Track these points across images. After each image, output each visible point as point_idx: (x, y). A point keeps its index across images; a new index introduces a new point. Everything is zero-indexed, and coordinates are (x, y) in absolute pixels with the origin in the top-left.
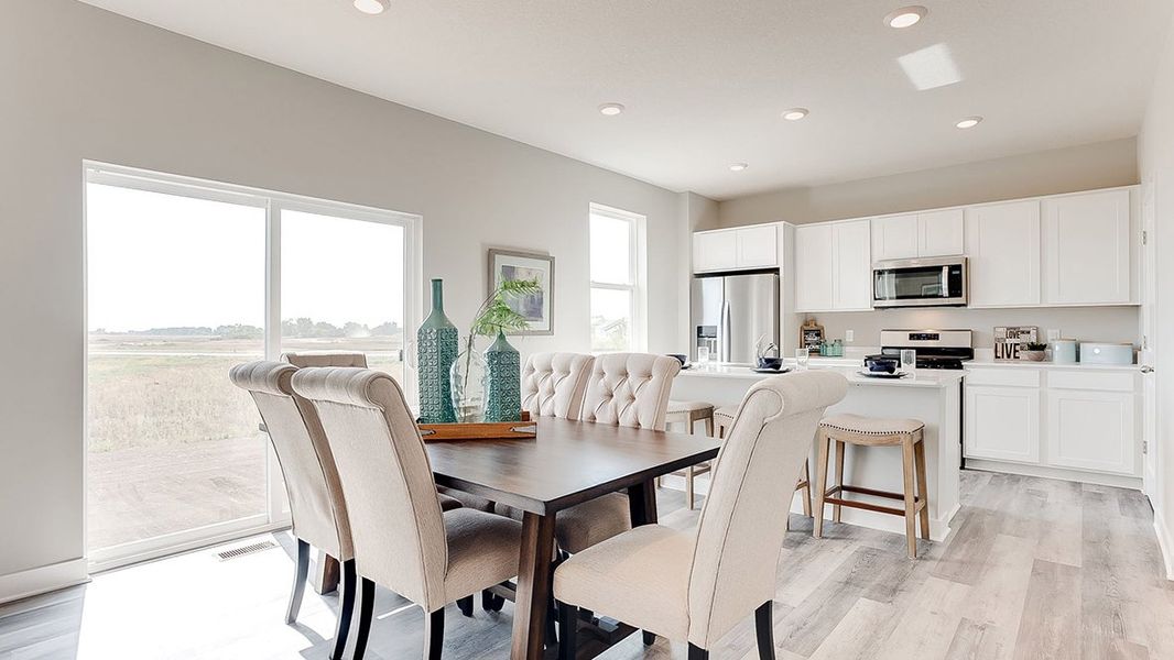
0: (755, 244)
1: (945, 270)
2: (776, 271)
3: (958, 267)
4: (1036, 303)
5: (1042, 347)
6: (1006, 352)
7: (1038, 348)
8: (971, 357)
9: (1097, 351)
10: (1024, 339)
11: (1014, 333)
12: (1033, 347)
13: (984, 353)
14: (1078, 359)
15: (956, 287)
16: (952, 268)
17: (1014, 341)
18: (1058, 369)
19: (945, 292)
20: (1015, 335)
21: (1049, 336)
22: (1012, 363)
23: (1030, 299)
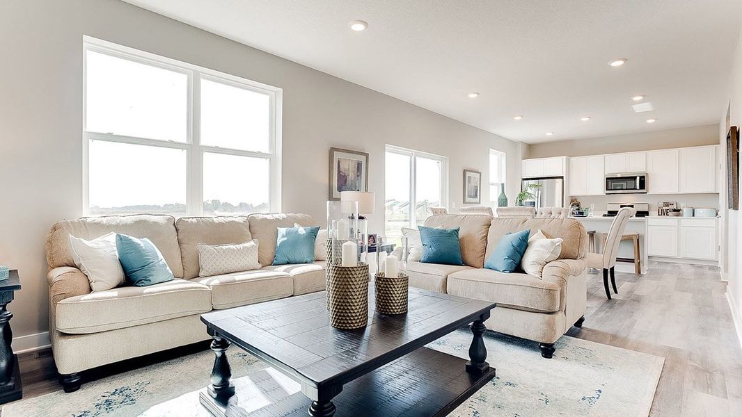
0: (550, 166)
1: (638, 178)
2: (562, 177)
3: (644, 177)
4: (676, 191)
5: (679, 211)
6: (663, 213)
7: (677, 211)
8: (648, 215)
9: (701, 212)
10: (671, 207)
11: (667, 205)
12: (674, 210)
13: (653, 213)
14: (693, 216)
15: (642, 185)
16: (641, 177)
17: (667, 208)
18: (686, 219)
19: (638, 188)
20: (667, 206)
21: (682, 206)
22: (666, 216)
23: (675, 191)
